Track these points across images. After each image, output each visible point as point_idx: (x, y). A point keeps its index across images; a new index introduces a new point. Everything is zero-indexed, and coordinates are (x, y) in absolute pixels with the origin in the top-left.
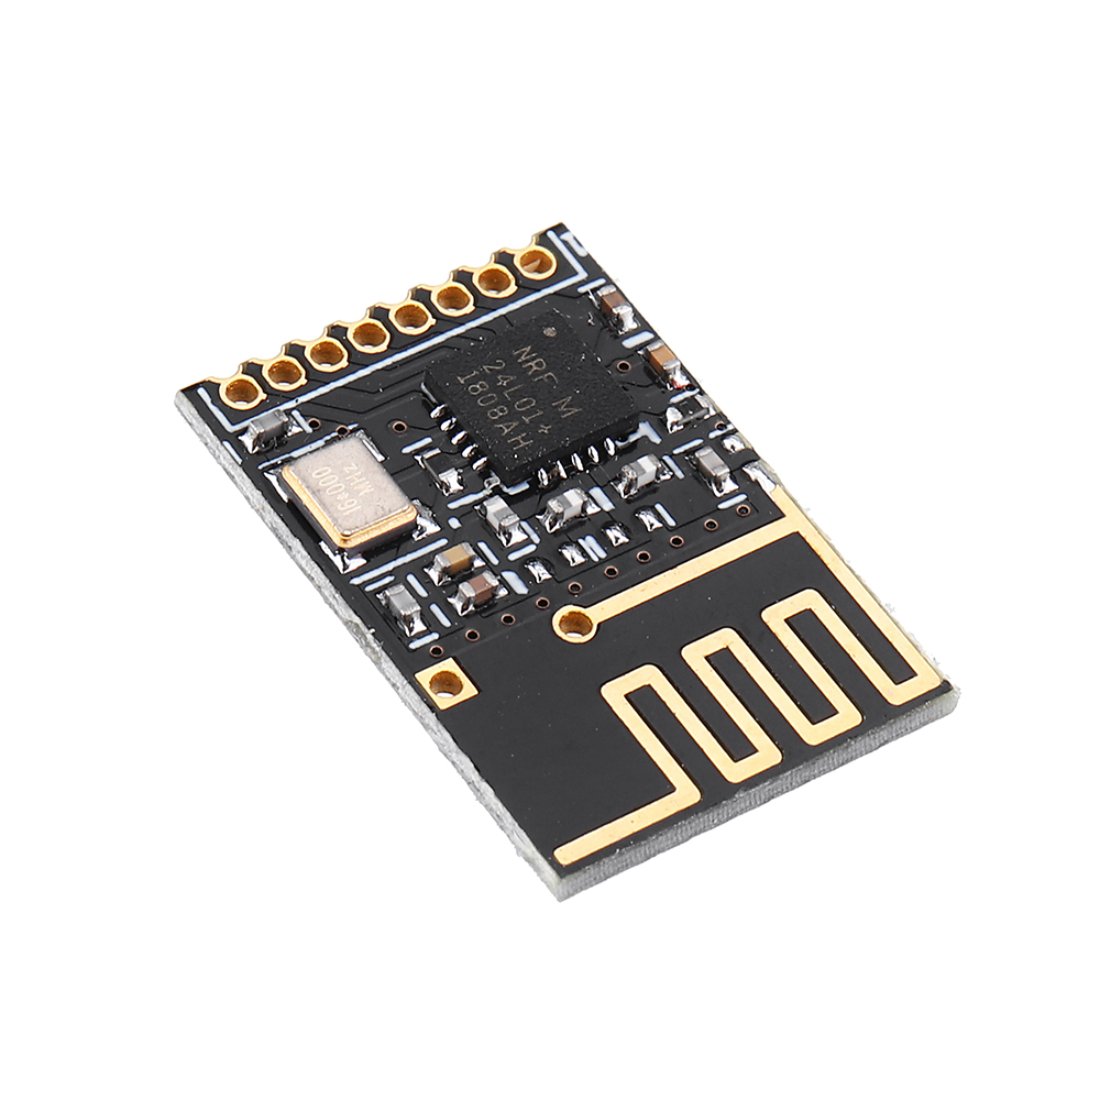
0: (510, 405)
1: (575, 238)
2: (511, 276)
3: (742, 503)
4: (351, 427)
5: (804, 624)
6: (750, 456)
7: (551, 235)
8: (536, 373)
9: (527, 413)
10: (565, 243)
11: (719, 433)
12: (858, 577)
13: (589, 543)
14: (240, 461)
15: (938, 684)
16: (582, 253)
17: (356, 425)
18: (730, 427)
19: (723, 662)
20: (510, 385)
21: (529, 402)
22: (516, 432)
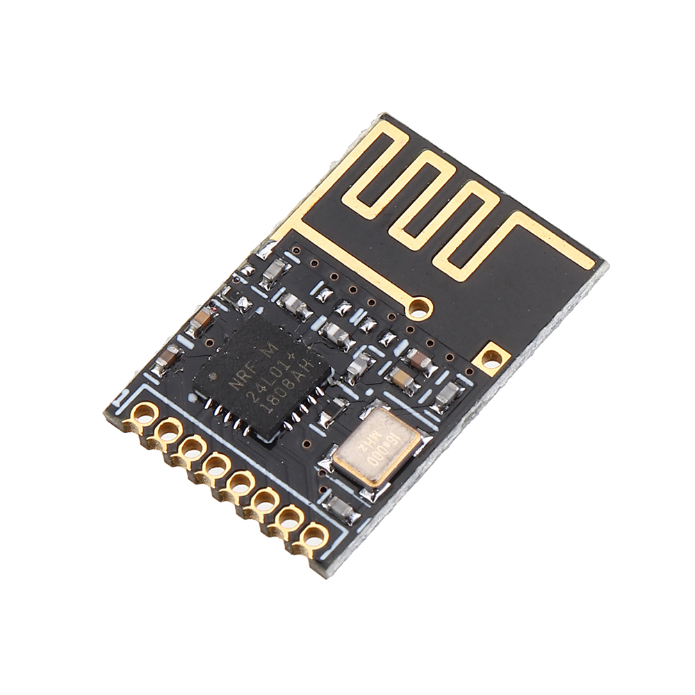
0: (281, 379)
1: (116, 399)
2: (162, 423)
3: (291, 253)
4: (318, 470)
5: (368, 197)
6: (253, 259)
7: (118, 413)
8: (248, 373)
9: (282, 369)
10: (122, 403)
11: (242, 280)
12: (322, 181)
13: (355, 320)
14: (369, 520)
15: (384, 121)
16: (127, 392)
17: (316, 468)
18: (235, 275)
19: (414, 229)
20: (263, 384)
21: (274, 370)
22: (300, 370)
